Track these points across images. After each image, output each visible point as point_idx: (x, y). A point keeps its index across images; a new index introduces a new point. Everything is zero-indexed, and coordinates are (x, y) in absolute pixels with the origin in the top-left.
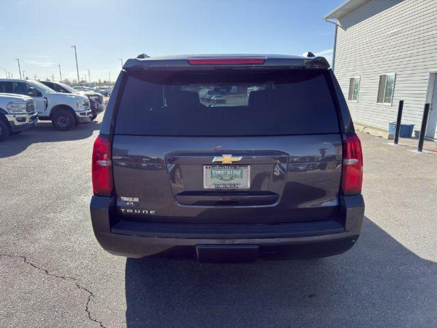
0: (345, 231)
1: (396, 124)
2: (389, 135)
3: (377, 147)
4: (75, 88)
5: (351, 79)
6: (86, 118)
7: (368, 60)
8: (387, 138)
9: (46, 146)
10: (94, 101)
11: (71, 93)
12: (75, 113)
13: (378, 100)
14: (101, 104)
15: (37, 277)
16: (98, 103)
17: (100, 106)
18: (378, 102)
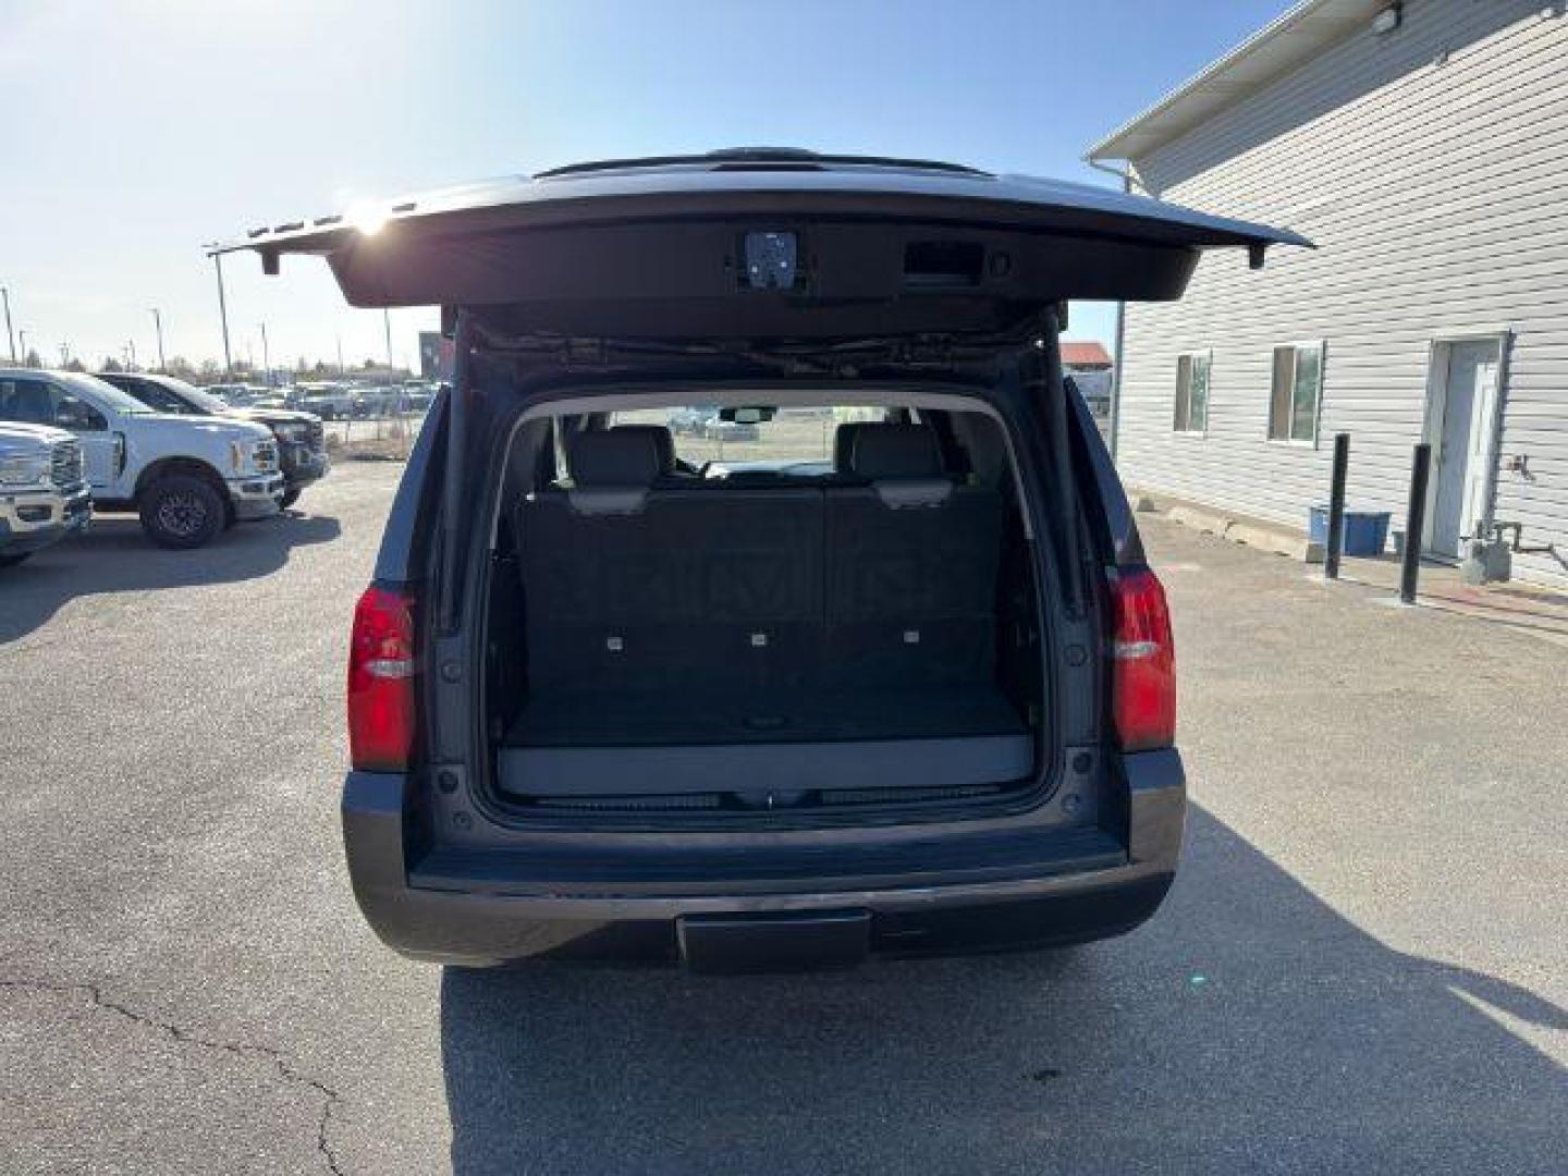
0: (1129, 859)
1: (1328, 509)
2: (1310, 547)
3: (1272, 588)
4: (212, 392)
5: (1181, 359)
6: (266, 501)
7: (1237, 297)
8: (1304, 558)
9: (124, 604)
10: (291, 439)
11: (208, 414)
12: (225, 487)
13: (1271, 429)
14: (316, 451)
15: (145, 1049)
16: (307, 450)
17: (313, 460)
18: (1271, 436)
